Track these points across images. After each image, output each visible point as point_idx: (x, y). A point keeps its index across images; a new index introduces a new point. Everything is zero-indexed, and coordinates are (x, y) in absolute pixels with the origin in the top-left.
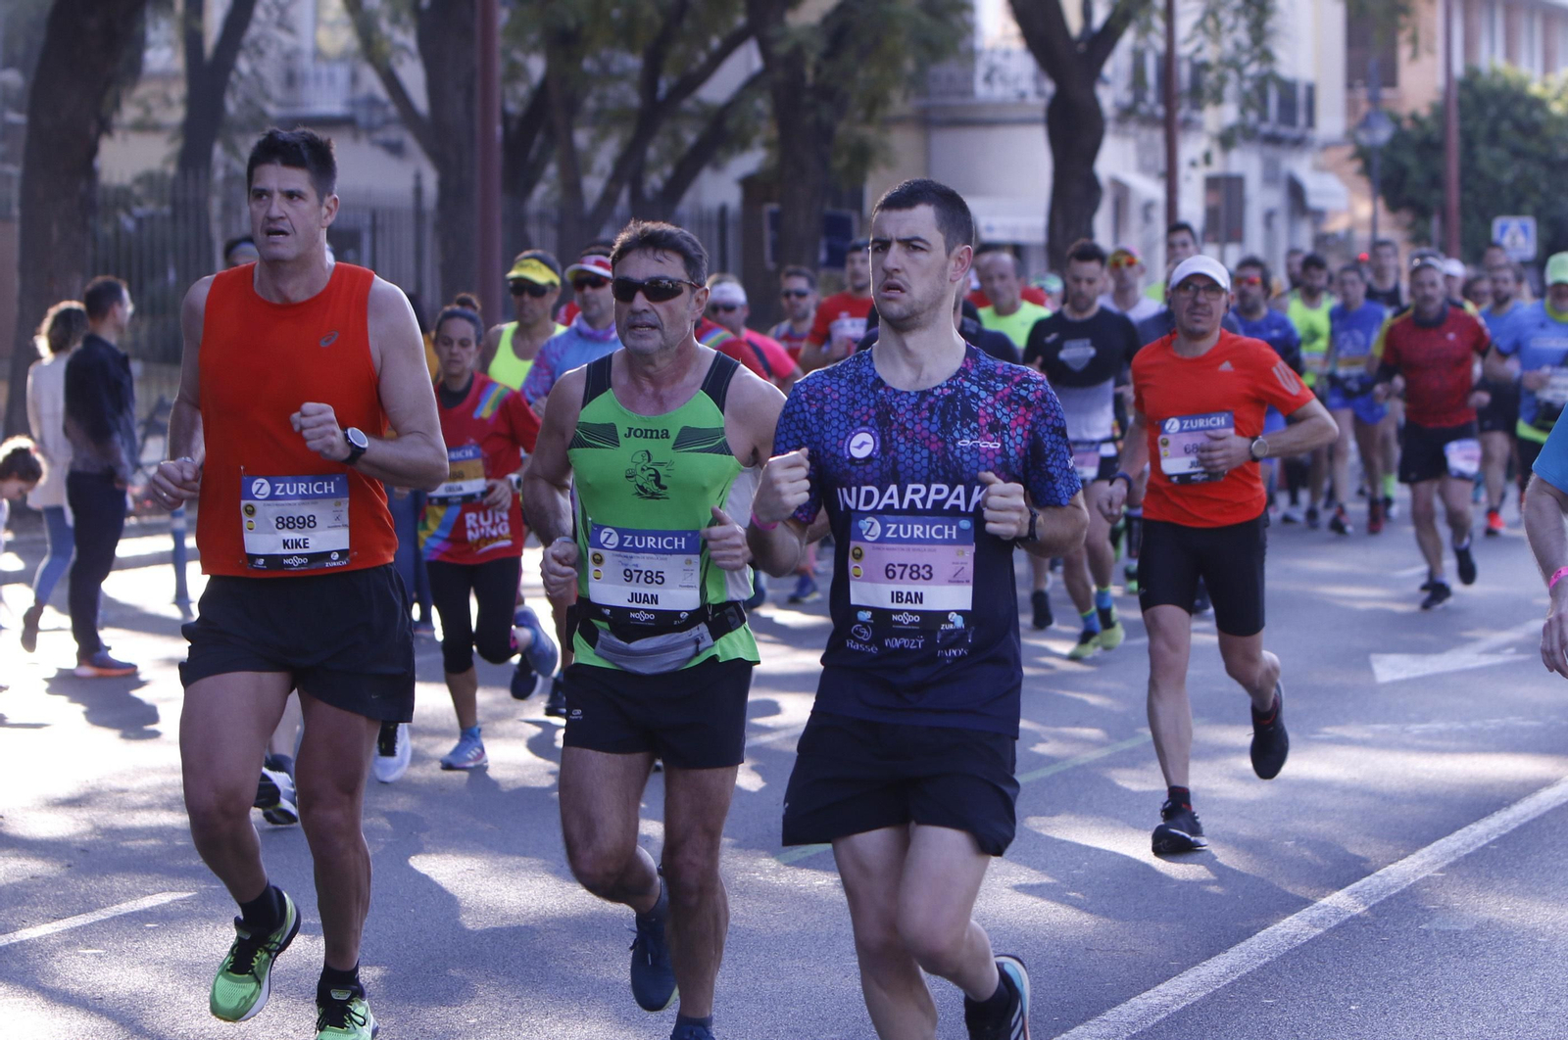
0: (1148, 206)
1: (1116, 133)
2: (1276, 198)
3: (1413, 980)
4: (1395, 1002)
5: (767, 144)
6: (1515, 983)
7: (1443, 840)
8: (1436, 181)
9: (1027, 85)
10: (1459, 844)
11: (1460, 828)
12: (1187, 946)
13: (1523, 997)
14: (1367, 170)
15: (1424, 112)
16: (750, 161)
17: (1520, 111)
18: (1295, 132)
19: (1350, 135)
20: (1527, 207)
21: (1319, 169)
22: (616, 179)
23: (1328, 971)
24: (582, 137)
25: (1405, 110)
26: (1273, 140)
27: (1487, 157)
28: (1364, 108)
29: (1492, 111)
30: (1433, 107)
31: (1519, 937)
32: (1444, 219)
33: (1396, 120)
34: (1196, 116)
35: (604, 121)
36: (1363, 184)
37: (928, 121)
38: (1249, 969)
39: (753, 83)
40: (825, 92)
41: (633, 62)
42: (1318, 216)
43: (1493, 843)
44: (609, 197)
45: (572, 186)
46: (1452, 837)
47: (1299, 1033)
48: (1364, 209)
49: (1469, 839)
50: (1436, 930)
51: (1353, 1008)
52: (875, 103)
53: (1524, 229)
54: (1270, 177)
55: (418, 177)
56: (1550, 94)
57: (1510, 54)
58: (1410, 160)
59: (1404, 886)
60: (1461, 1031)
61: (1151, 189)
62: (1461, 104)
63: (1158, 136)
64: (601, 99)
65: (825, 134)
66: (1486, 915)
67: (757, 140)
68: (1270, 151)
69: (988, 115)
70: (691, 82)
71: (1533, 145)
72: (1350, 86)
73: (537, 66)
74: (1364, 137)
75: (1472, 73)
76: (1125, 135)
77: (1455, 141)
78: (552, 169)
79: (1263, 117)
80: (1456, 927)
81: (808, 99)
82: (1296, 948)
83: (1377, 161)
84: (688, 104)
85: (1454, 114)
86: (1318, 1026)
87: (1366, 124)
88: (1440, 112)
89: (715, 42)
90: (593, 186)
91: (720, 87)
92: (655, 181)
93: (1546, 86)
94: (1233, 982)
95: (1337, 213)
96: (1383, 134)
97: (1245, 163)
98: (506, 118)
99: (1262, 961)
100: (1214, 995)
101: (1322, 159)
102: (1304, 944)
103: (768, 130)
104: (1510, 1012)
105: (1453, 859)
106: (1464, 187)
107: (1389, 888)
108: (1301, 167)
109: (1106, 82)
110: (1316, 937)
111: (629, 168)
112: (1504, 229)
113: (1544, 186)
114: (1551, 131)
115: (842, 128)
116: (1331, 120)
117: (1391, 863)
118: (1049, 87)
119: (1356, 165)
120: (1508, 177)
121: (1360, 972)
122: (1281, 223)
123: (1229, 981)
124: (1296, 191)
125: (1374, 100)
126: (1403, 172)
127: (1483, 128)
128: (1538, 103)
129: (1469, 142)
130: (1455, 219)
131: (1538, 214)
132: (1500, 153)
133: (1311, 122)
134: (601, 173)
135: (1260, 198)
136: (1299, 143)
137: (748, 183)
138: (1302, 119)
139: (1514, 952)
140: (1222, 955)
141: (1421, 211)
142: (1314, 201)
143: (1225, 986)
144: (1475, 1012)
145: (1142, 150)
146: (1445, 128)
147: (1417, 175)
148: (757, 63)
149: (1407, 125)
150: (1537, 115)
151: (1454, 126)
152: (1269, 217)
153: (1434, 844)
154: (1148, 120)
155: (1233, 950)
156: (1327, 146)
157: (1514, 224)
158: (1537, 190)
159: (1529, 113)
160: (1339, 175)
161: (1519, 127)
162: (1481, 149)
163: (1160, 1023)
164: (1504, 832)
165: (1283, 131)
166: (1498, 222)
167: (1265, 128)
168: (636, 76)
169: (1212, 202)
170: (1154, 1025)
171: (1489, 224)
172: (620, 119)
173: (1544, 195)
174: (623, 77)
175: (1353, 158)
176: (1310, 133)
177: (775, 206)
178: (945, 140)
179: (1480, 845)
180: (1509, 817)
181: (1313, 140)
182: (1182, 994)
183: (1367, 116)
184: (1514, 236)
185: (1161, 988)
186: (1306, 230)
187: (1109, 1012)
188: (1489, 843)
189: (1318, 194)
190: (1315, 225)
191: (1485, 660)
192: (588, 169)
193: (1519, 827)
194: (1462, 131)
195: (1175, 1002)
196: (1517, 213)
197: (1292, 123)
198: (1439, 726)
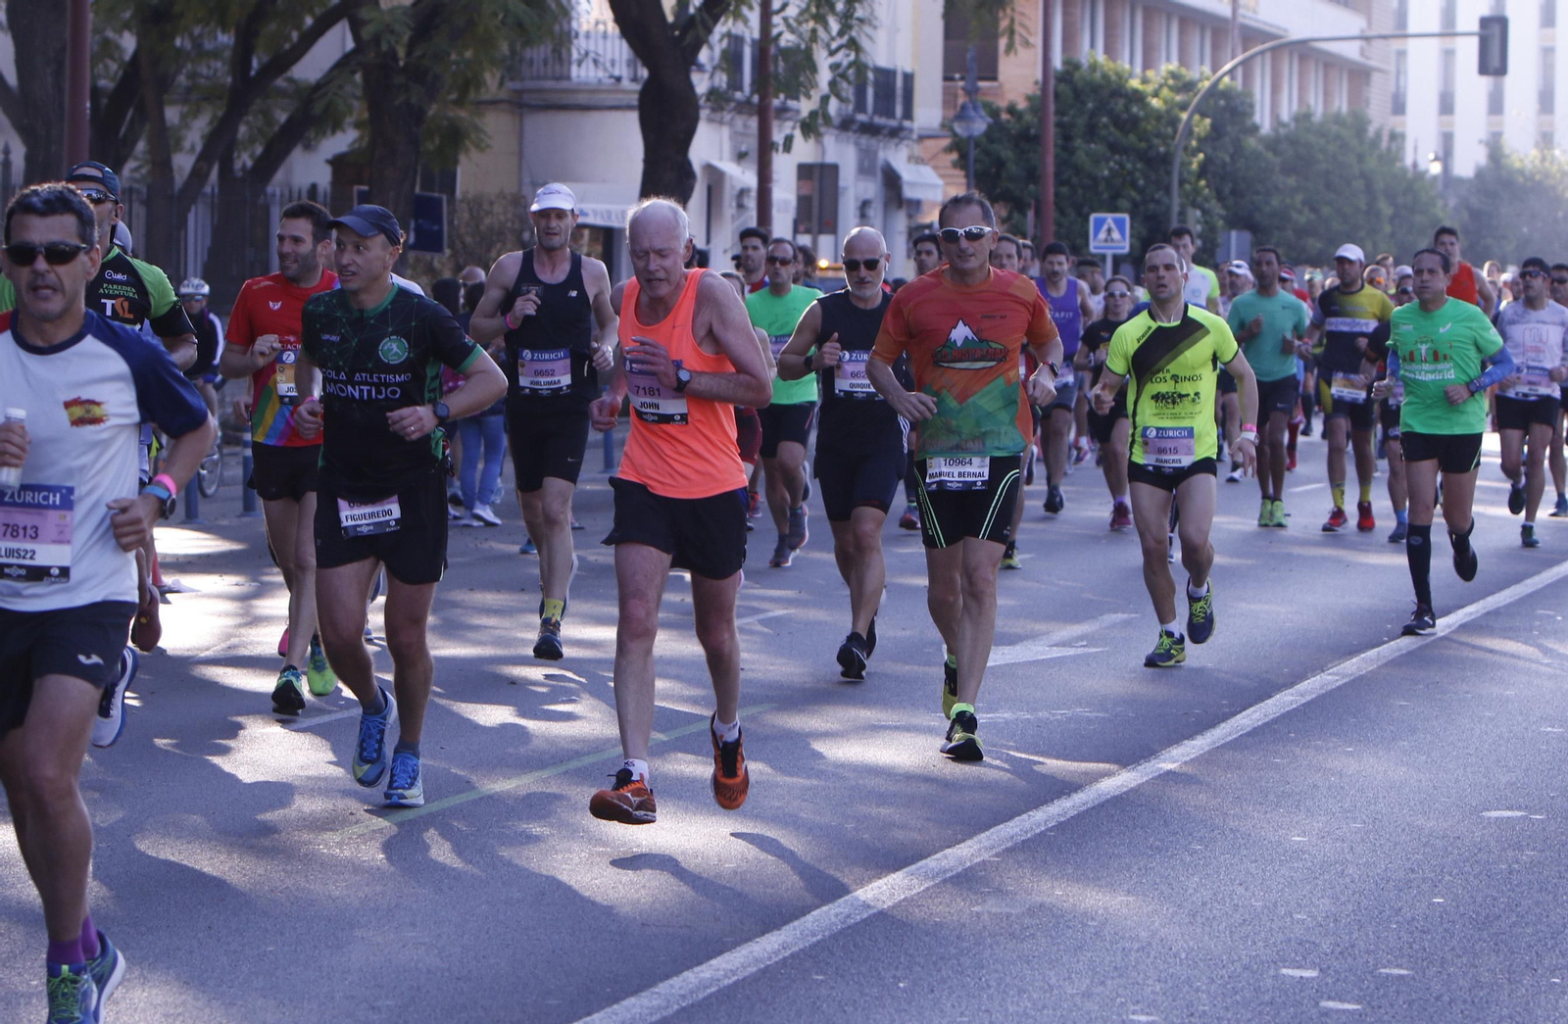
0: (743, 193)
1: (710, 120)
2: (871, 189)
3: (962, 959)
4: (943, 981)
5: (357, 125)
6: (1063, 965)
7: (1002, 826)
8: (1033, 175)
9: (622, 70)
10: (1017, 830)
11: (1019, 815)
12: (742, 923)
13: (1070, 978)
14: (962, 163)
15: (1022, 105)
16: (341, 141)
17: (1119, 104)
18: (893, 123)
19: (947, 126)
20: (1124, 203)
21: (916, 160)
22: (205, 158)
23: (879, 949)
24: (172, 114)
25: (1003, 103)
26: (870, 130)
27: (1084, 150)
28: (961, 99)
29: (1090, 105)
30: (1029, 98)
31: (1070, 920)
32: (1037, 213)
33: (994, 113)
34: (791, 103)
35: (196, 97)
36: (958, 175)
37: (522, 105)
38: (801, 946)
39: (344, 63)
40: (418, 74)
41: (225, 39)
42: (914, 206)
43: (1051, 829)
44: (198, 175)
45: (161, 164)
46: (1011, 824)
47: (846, 1008)
49: (1027, 825)
50: (989, 913)
51: (901, 985)
52: (469, 83)
53: (1120, 224)
54: (865, 169)
55: (7, 151)
56: (1149, 88)
57: (1110, 50)
58: (1007, 153)
59: (960, 869)
60: (1007, 1010)
61: (748, 177)
62: (1057, 95)
63: (754, 123)
64: (193, 76)
65: (418, 116)
66: (1039, 899)
67: (349, 120)
68: (864, 140)
69: (582, 99)
70: (283, 61)
71: (1132, 140)
72: (947, 78)
73: (129, 43)
74: (958, 128)
75: (1072, 66)
76: (721, 123)
77: (1052, 131)
78: (141, 146)
79: (860, 106)
80: (1008, 910)
81: (399, 80)
82: (849, 927)
83: (973, 153)
84: (280, 82)
85: (1051, 106)
86: (865, 1002)
87: (962, 115)
88: (1037, 104)
89: (309, 21)
90: (183, 163)
91: (313, 65)
92: (244, 160)
93: (1145, 81)
94: (785, 959)
95: (929, 200)
96: (980, 126)
97: (841, 152)
98: (96, 92)
99: (814, 939)
100: (765, 971)
101: (917, 150)
102: (856, 924)
103: (359, 110)
104: (1055, 992)
105: (1009, 844)
106: (1060, 182)
107: (945, 872)
108: (898, 157)
109: (701, 68)
110: (869, 917)
111: (218, 145)
112: (1099, 223)
113: (1141, 182)
114: (1150, 127)
115: (432, 110)
116: (928, 112)
117: (949, 847)
118: (644, 73)
119: (954, 156)
120: (1105, 172)
121: (911, 951)
122: (876, 212)
123: (781, 957)
124: (891, 181)
125: (972, 92)
126: (1000, 164)
127: (1081, 121)
128: (1138, 97)
129: (1066, 136)
130: (1051, 213)
131: (1133, 212)
132: (1096, 147)
133: (908, 114)
134: (193, 148)
135: (854, 188)
136: (896, 134)
137: (338, 163)
138: (899, 110)
139: (1063, 934)
140: (776, 932)
141: (1018, 205)
142: (909, 193)
143: (777, 963)
144: (1021, 991)
145: (735, 136)
146: (1042, 122)
147: (1013, 169)
148: (350, 45)
149: (1004, 116)
150: (1135, 109)
151: (1052, 119)
152: (865, 205)
153: (992, 830)
154: (743, 107)
155: (786, 927)
156: (922, 138)
157: (1110, 218)
158: (1134, 184)
159: (1127, 109)
160: (935, 168)
161: (1117, 121)
162: (1078, 142)
163: (710, 996)
164: (1062, 819)
165: (879, 120)
166: (1093, 217)
167: (861, 117)
168: (227, 54)
169: (805, 192)
170: (705, 999)
171: (1086, 220)
172: (209, 96)
173: (1141, 191)
174: (215, 54)
175: (949, 150)
176: (907, 123)
177: (365, 188)
178: (539, 125)
179: (1038, 831)
180: (1068, 805)
181: (911, 131)
182: (734, 968)
183: (964, 107)
184: (1109, 231)
185: (714, 962)
186: (901, 222)
187: (661, 985)
188: (1047, 830)
189: (913, 185)
190: (910, 216)
191: (1057, 653)
192: (178, 147)
193: (1078, 815)
194: (1059, 125)
195: (726, 976)
196: (1114, 208)
197: (891, 114)
198: (1006, 716)
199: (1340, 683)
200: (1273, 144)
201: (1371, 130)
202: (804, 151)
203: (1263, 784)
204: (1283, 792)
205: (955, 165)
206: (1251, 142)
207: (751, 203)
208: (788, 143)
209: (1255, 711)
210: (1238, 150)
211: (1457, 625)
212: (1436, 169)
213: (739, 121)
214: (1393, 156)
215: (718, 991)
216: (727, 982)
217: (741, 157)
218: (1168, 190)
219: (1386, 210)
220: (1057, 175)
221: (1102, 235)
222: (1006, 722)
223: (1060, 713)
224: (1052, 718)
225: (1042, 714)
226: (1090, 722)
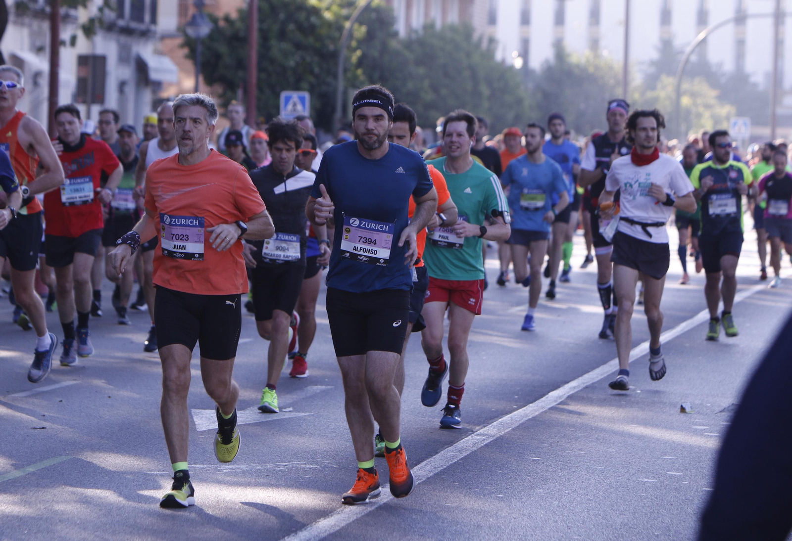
0: (37, 75)
1: (15, 23)
2: (127, 73)
8: (241, 64)
14: (192, 55)
15: (234, 15)
17: (302, 16)
18: (142, 27)
19: (181, 29)
20: (304, 85)
21: (158, 53)
25: (220, 14)
26: (127, 31)
27: (277, 48)
28: (192, 11)
29: (282, 16)
30: (240, 11)
32: (246, 92)
33: (214, 20)
34: (72, 12)
36: (189, 65)
42: (157, 86)
48: (189, 83)
53: (302, 100)
54: (123, 59)
56: (323, 5)
58: (223, 49)
61: (41, 63)
62: (260, 10)
63: (46, 26)
68: (123, 39)
71: (311, 40)
74: (190, 31)
76: (22, 25)
77: (255, 36)
79: (121, 15)
83: (200, 49)
85: (255, 16)
87: (193, 22)
88: (245, 15)
95: (170, 84)
96: (205, 30)
97: (107, 47)
101: (160, 46)
106: (261, 69)
108: (146, 51)
112: (288, 99)
113: (317, 70)
114: (323, 31)
116: (168, 19)
119: (186, 51)
120: (292, 63)
122: (130, 90)
124: (141, 67)
125: (200, 5)
126: (218, 56)
127: (276, 28)
128: (315, 11)
129: (265, 37)
130: (254, 92)
131: (312, 91)
132: (285, 46)
133: (154, 20)
135: (117, 72)
136: (145, 34)
138: (147, 17)
141: (230, 86)
142: (154, 76)
145: (33, 35)
146: (248, 28)
147: (227, 60)
149: (222, 24)
150: (313, 19)
151: (256, 25)
152: (122, 85)
154: (39, 14)
156: (164, 37)
157: (295, 96)
158: (312, 72)
159: (308, 18)
160: (173, 58)
161: (300, 28)
162: (273, 42)
165: (134, 25)
166: (284, 95)
167: (121, 23)
169: (83, 74)
171: (277, 96)
173: (316, 76)
175: (182, 46)
176: (153, 27)
181: (155, 33)
183: (194, 17)
184: (295, 105)
186: (147, 96)
189: (157, 70)
190: (154, 92)
194: (261, 30)
196: (297, 88)
197: (141, 20)
198: (242, 466)
199: (486, 442)
200: (408, 44)
201: (476, 36)
202: (83, 46)
203: (440, 524)
204: (455, 530)
205: (187, 57)
206: (394, 44)
207: (44, 82)
208: (73, 41)
209: (426, 465)
210: (384, 49)
211: (565, 397)
212: (518, 63)
213: (36, 24)
214: (489, 54)
217: (39, 50)
218: (335, 76)
219: (485, 90)
220: (259, 64)
221: (290, 107)
222: (244, 473)
223: (283, 465)
224: (277, 469)
225: (269, 466)
226: (305, 471)
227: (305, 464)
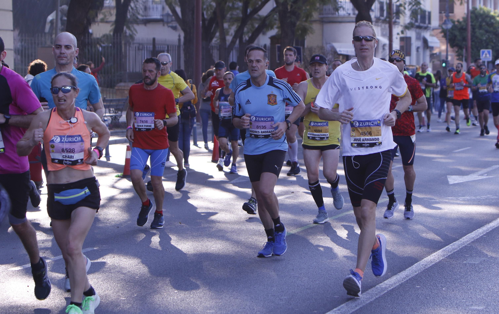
0: (384, 45)
2: (420, 43)
3: (462, 280)
4: (456, 287)
5: (277, 28)
6: (493, 281)
7: (470, 234)
8: (464, 39)
9: (350, 11)
10: (474, 235)
11: (475, 230)
12: (393, 268)
13: (495, 286)
14: (445, 36)
15: (461, 20)
16: (273, 32)
17: (488, 19)
18: (425, 25)
19: (440, 26)
20: (490, 47)
21: (432, 35)
22: (235, 37)
23: (436, 277)
24: (226, 25)
25: (456, 19)
26: (419, 27)
27: (478, 32)
28: (444, 19)
29: (480, 20)
30: (463, 18)
31: (493, 266)
32: (466, 50)
33: (453, 22)
34: (397, 20)
35: (232, 21)
36: (444, 40)
37: (323, 21)
38: (412, 276)
39: (274, 10)
40: (293, 13)
41: (240, 4)
42: (432, 48)
43: (484, 235)
44: (233, 42)
45: (223, 39)
46: (473, 233)
47: (427, 297)
48: (444, 47)
49: (477, 234)
50: (469, 263)
51: (444, 289)
52: (308, 16)
53: (489, 52)
54: (418, 38)
56: (496, 15)
58: (457, 33)
59: (458, 249)
60: (477, 297)
61: (385, 41)
62: (471, 17)
63: (387, 26)
64: (232, 14)
65: (294, 24)
66: (483, 259)
67: (275, 26)
68: (418, 30)
69: (340, 20)
70: (256, 10)
71: (492, 29)
72: (440, 13)
74: (444, 27)
75: (475, 9)
76: (378, 26)
77: (470, 28)
78: (218, 34)
79: (416, 21)
80: (474, 262)
81: (288, 15)
82: (426, 269)
83: (448, 33)
84: (256, 16)
85: (470, 20)
86: (433, 295)
87: (445, 23)
88: (465, 20)
90: (229, 38)
91: (265, 11)
92: (246, 38)
93: (495, 13)
94: (407, 280)
95: (437, 48)
96: (450, 26)
97: (411, 33)
98: (203, 19)
99: (416, 273)
100: (401, 285)
101: (432, 33)
102: (428, 268)
103: (278, 24)
104: (491, 290)
105: (473, 240)
106: (472, 41)
107: (454, 250)
108: (427, 35)
109: (372, 11)
110: (432, 266)
111: (239, 34)
112: (483, 52)
113: (494, 41)
114: (497, 25)
115: (298, 23)
116: (435, 22)
117: (455, 241)
118: (357, 12)
119: (442, 34)
120: (484, 38)
121: (446, 277)
122: (421, 50)
123: (406, 280)
124: (425, 41)
125: (447, 16)
126: (455, 36)
127: (478, 24)
128: (493, 17)
129: (473, 28)
130: (470, 50)
131: (492, 49)
132: (482, 31)
133: (430, 23)
134: (232, 34)
135: (415, 44)
136: (426, 28)
137: (272, 38)
138: (427, 22)
139: (492, 270)
140: (404, 271)
141: (460, 48)
142: (430, 44)
143: (405, 282)
144: (481, 290)
145: (382, 30)
146: (467, 25)
147: (459, 37)
148: (275, 5)
149: (456, 23)
150: (492, 21)
151: (470, 24)
152: (418, 48)
153: (467, 235)
154: (384, 21)
155: (407, 269)
156: (433, 29)
157: (486, 51)
158: (492, 42)
159: (490, 21)
160: (437, 37)
161: (487, 24)
162: (477, 30)
163: (385, 294)
164: (488, 232)
165: (422, 25)
166: (482, 51)
167: (417, 24)
168: (241, 8)
169: (402, 45)
170: (383, 295)
171: (479, 51)
172: (236, 20)
173: (494, 43)
174: (238, 8)
175: (441, 32)
176: (429, 25)
177: (279, 45)
178: (328, 27)
179: (481, 236)
180: (489, 227)
181: (430, 27)
182: (392, 284)
183: (445, 21)
184: (486, 55)
185: (385, 282)
186: (428, 53)
187: (369, 290)
188: (483, 235)
189: (431, 42)
190: (431, 51)
191: (481, 178)
192: (228, 34)
193: (492, 230)
194: (472, 25)
195: (389, 287)
196: (487, 48)
197: (424, 23)
198: (467, 198)
205: (443, 37)
207: (387, 48)
213: (383, 25)
215: (387, 292)
216: (390, 289)
217: (384, 36)
220: (472, 39)
221: (484, 56)
222: (468, 200)
223: (484, 197)
224: (481, 198)
225: (478, 197)
226: (492, 199)
227: (492, 196)
